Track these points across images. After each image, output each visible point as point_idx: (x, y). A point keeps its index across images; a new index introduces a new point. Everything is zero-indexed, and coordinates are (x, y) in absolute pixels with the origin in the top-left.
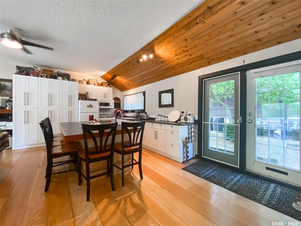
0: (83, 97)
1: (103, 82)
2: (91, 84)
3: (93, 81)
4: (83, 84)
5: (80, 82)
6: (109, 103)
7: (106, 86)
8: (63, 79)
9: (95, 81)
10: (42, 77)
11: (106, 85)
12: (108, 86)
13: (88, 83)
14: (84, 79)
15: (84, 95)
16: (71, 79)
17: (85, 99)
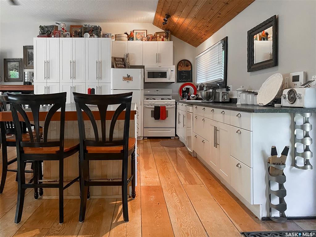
0: (120, 63)
2: (137, 39)
6: (166, 73)
8: (91, 36)
10: (65, 37)
12: (165, 39)
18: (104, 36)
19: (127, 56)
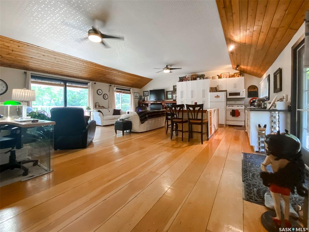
0: (214, 90)
1: (235, 73)
2: (223, 78)
3: (225, 74)
4: (215, 79)
5: (213, 78)
6: (240, 93)
7: (238, 77)
8: (200, 79)
9: (227, 74)
10: (189, 80)
11: (238, 75)
12: (239, 76)
13: (220, 77)
14: (217, 75)
15: (216, 88)
16: (205, 77)
17: (216, 91)
18: (206, 78)
19: (218, 86)
